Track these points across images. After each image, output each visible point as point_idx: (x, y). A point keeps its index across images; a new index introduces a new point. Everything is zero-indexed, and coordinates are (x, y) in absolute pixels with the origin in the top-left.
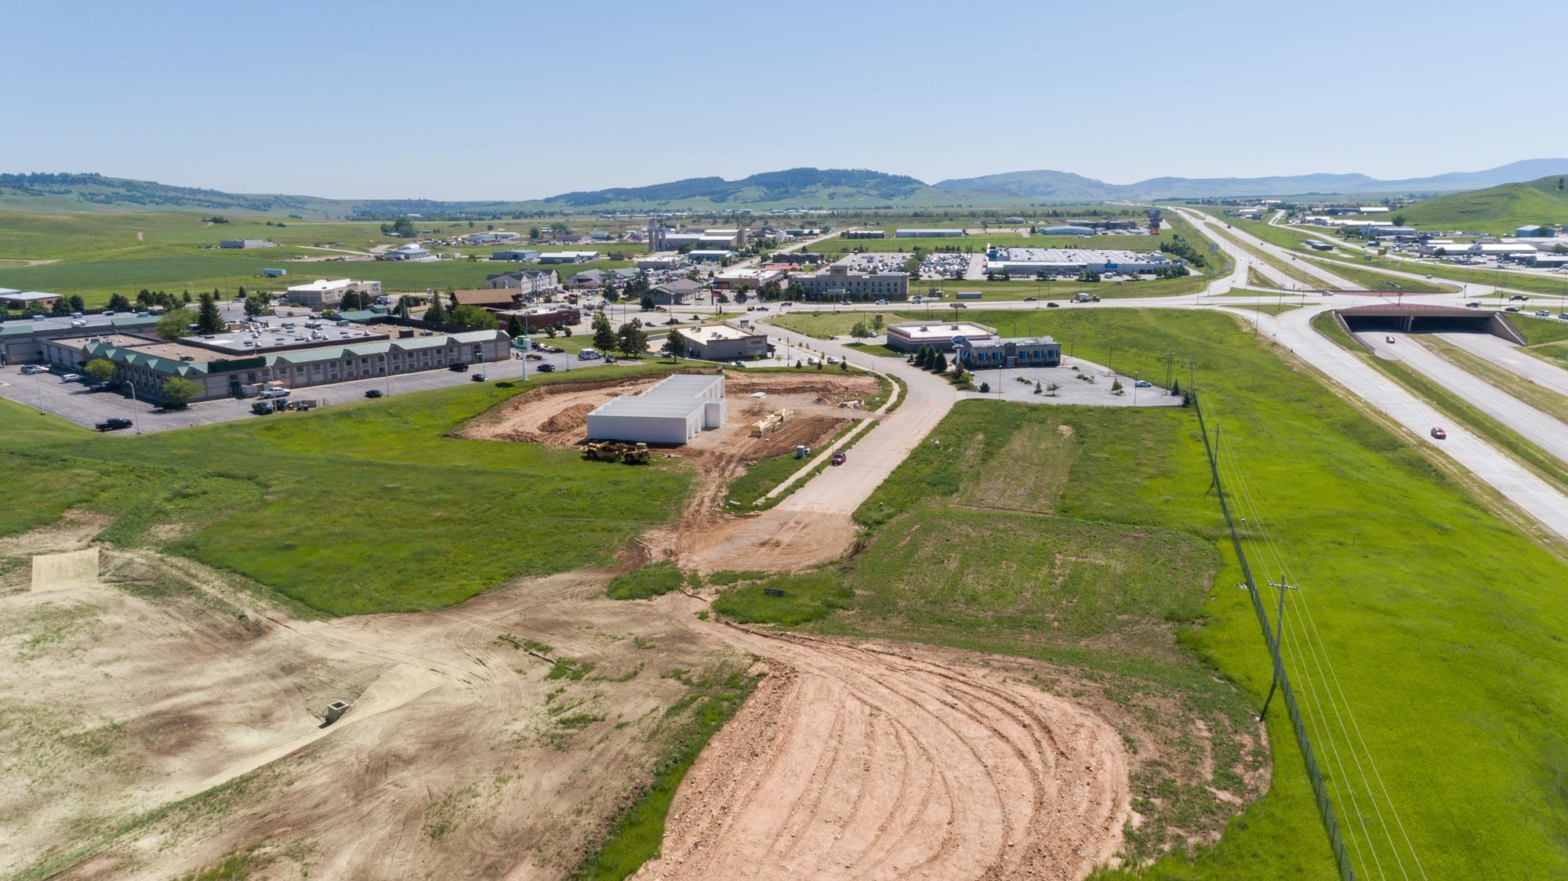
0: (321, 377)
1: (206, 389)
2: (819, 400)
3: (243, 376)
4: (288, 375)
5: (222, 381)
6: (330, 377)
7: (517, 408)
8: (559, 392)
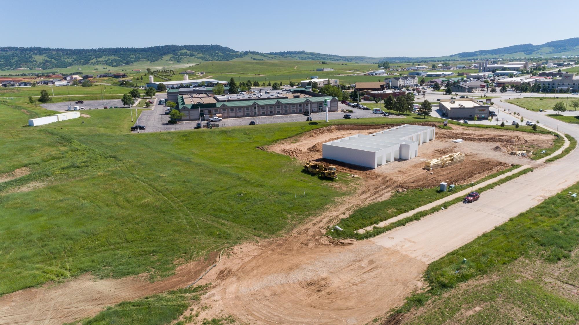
0: (241, 114)
1: (189, 115)
2: (497, 148)
3: (206, 111)
4: (226, 112)
5: (197, 113)
6: (246, 114)
7: (312, 136)
8: (343, 129)
